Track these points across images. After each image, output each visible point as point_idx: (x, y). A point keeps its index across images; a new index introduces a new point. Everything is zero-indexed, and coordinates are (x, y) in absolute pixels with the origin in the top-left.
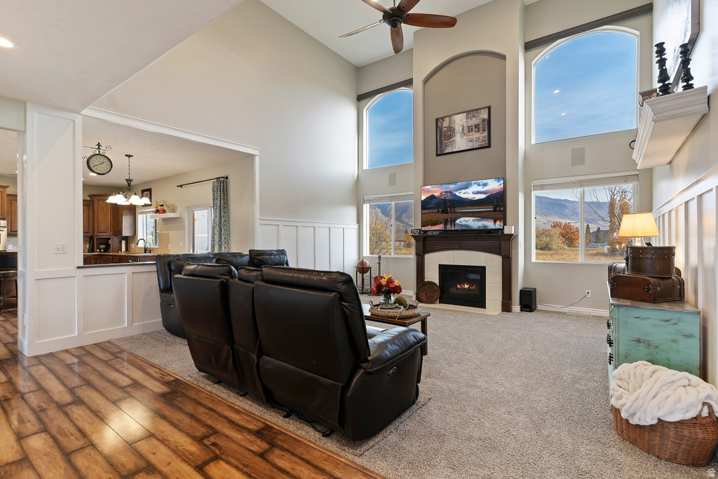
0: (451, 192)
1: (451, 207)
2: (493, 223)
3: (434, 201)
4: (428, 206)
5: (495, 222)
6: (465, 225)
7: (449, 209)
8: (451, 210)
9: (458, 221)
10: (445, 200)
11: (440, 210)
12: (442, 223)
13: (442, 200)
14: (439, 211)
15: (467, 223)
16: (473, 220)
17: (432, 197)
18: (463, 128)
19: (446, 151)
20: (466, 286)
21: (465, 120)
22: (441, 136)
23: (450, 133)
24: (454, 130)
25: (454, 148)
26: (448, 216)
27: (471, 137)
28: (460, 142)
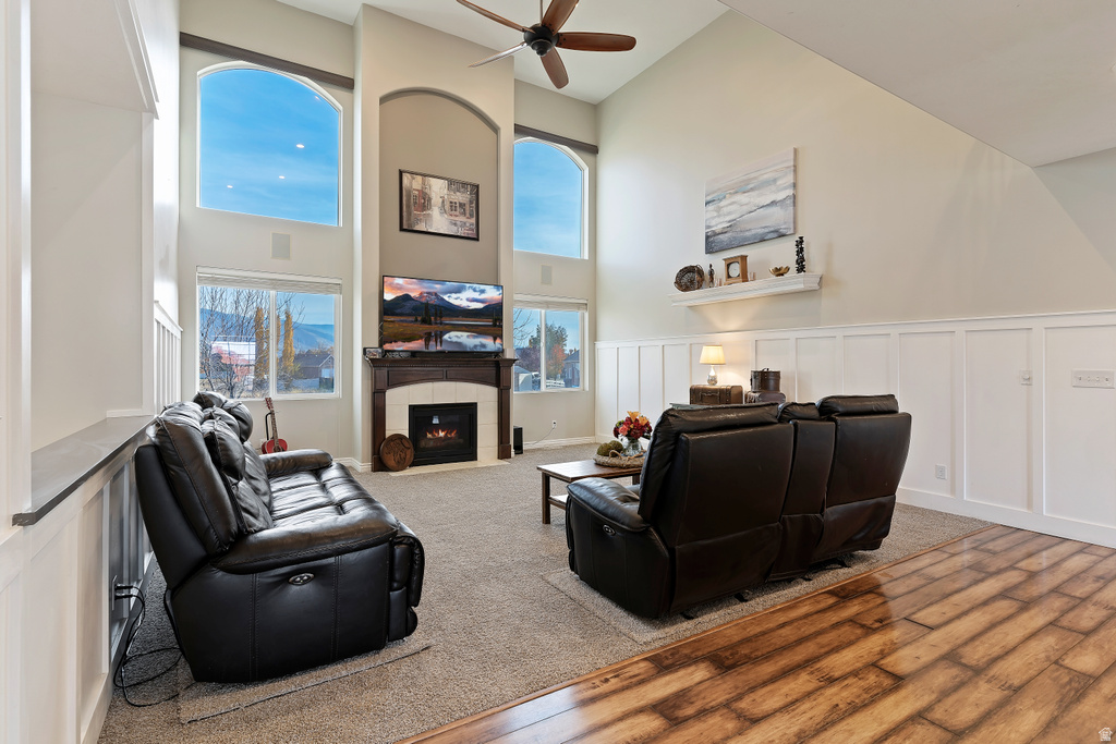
0: (436, 294)
1: (436, 316)
2: (492, 342)
3: (409, 304)
4: (398, 311)
5: (495, 339)
6: (456, 342)
7: (432, 318)
8: (435, 319)
9: (446, 337)
10: (427, 306)
11: (419, 319)
12: (421, 338)
13: (422, 303)
14: (416, 320)
15: (459, 340)
16: (468, 336)
17: (406, 298)
18: (443, 202)
19: (417, 228)
20: (442, 434)
21: (446, 191)
22: (409, 200)
23: (424, 202)
24: (430, 200)
25: (431, 226)
26: (432, 328)
27: (456, 219)
28: (439, 221)
